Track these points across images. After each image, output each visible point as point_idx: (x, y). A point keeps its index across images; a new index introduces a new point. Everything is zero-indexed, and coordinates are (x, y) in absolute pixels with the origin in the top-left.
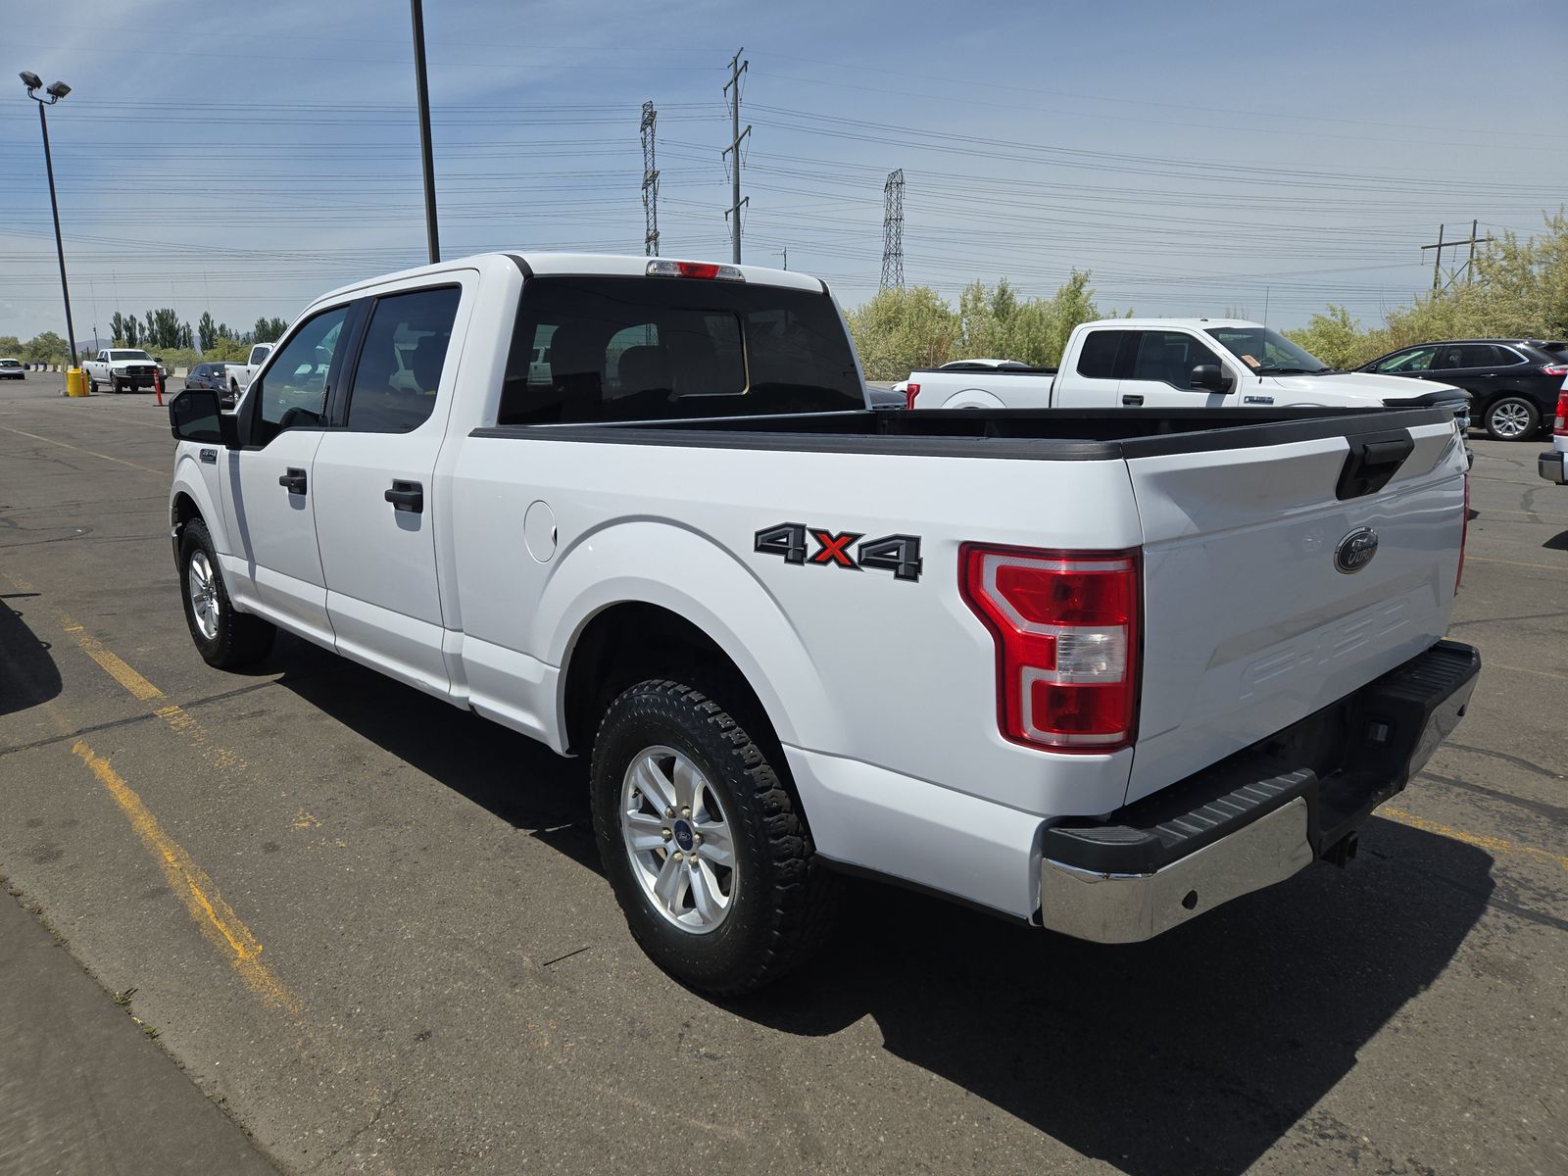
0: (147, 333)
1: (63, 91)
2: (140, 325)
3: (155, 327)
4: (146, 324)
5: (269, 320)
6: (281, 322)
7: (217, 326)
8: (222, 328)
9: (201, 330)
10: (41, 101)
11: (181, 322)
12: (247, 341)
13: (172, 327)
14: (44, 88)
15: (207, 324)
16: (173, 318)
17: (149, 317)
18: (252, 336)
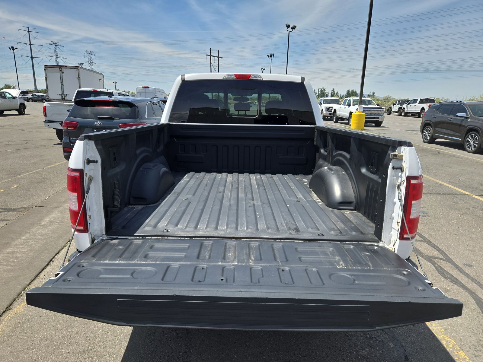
0: (317, 94)
1: (294, 27)
2: (316, 92)
3: (320, 93)
4: (317, 92)
5: (351, 90)
6: (354, 91)
7: (336, 92)
8: (337, 93)
9: (331, 93)
10: (289, 31)
11: (326, 91)
12: (343, 97)
13: (324, 93)
14: (290, 28)
15: (333, 92)
16: (324, 90)
17: (319, 90)
18: (345, 95)
